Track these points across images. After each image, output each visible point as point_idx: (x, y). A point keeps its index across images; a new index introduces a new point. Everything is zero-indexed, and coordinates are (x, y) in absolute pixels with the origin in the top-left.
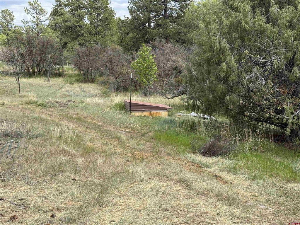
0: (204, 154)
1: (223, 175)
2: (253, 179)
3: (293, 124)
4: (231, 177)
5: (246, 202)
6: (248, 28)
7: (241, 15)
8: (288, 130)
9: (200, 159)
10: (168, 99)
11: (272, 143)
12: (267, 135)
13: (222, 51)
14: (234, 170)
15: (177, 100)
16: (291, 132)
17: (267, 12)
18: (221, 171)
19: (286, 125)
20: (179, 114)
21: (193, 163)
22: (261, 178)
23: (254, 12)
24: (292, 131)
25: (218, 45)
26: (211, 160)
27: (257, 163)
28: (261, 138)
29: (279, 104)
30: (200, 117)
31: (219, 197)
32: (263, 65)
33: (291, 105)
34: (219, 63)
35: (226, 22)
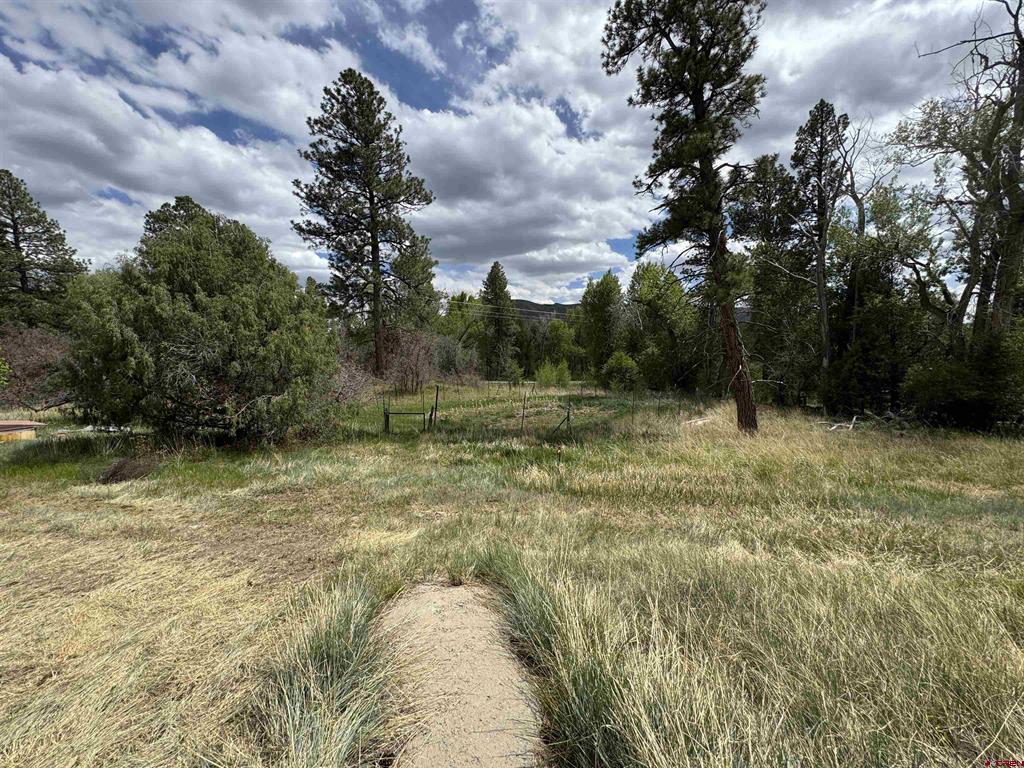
0: (105, 482)
1: (138, 503)
2: (184, 496)
3: (238, 423)
4: (150, 503)
5: (171, 528)
6: (164, 315)
7: (153, 300)
8: (233, 431)
9: (96, 489)
10: (36, 411)
11: (213, 449)
12: (206, 440)
13: (125, 342)
14: (155, 493)
15: (54, 412)
16: (237, 432)
17: (192, 298)
18: (133, 498)
19: (230, 425)
20: (60, 431)
21: (82, 498)
22: (196, 493)
23: (174, 297)
24: (239, 431)
25: (119, 335)
26: (116, 488)
27: (192, 476)
28: (198, 446)
29: (219, 403)
30: (101, 431)
31: (128, 533)
32: (193, 359)
33: (234, 404)
34: (124, 358)
35: (128, 305)
